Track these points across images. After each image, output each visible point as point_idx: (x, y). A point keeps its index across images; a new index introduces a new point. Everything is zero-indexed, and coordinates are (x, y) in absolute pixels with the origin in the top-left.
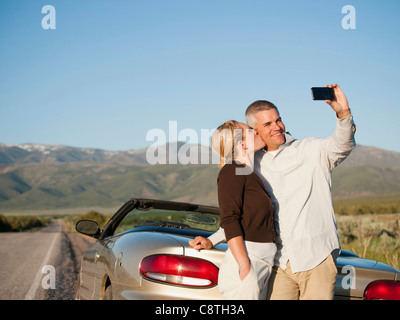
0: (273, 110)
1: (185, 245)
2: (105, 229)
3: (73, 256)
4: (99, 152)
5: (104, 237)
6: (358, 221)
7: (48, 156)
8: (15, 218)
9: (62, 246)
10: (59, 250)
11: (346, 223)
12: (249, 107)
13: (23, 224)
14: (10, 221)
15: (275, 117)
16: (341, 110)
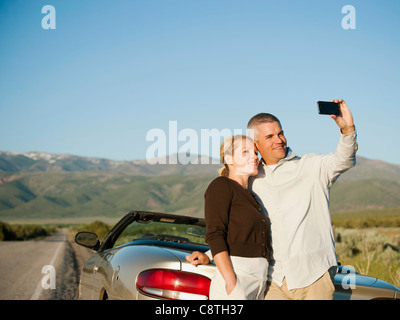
0: (276, 123)
1: (182, 260)
2: (105, 241)
3: (76, 267)
4: (104, 162)
5: (104, 249)
6: (363, 235)
7: (53, 165)
8: (20, 227)
9: (66, 256)
10: (62, 260)
11: (351, 237)
12: (252, 119)
13: (27, 233)
14: (14, 229)
15: (277, 130)
16: (346, 126)
